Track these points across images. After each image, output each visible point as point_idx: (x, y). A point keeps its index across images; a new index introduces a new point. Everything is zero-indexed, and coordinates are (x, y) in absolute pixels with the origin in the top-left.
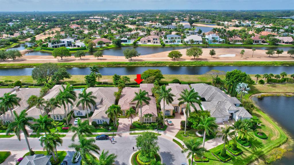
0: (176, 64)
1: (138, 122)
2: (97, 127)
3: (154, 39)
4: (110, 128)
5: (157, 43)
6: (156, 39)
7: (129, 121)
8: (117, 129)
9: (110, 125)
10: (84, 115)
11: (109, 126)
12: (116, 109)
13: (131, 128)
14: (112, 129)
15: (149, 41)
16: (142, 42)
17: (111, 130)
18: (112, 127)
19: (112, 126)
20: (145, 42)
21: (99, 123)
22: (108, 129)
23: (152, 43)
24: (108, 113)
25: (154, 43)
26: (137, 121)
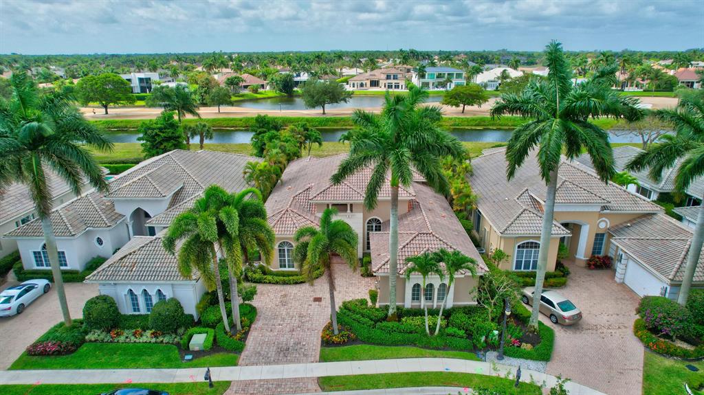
0: (471, 123)
1: (370, 304)
2: (118, 335)
3: (388, 77)
4: (199, 340)
5: (397, 87)
6: (395, 78)
7: (318, 300)
8: (238, 350)
9: (199, 323)
10: (74, 263)
11: (191, 330)
12: (229, 216)
13: (327, 343)
14: (209, 344)
15: (374, 83)
16: (354, 85)
17: (198, 354)
18: (211, 331)
19: (213, 327)
20: (362, 85)
21: (136, 306)
22: (184, 349)
23: (383, 87)
24: (180, 244)
25: (390, 87)
26: (363, 302)
